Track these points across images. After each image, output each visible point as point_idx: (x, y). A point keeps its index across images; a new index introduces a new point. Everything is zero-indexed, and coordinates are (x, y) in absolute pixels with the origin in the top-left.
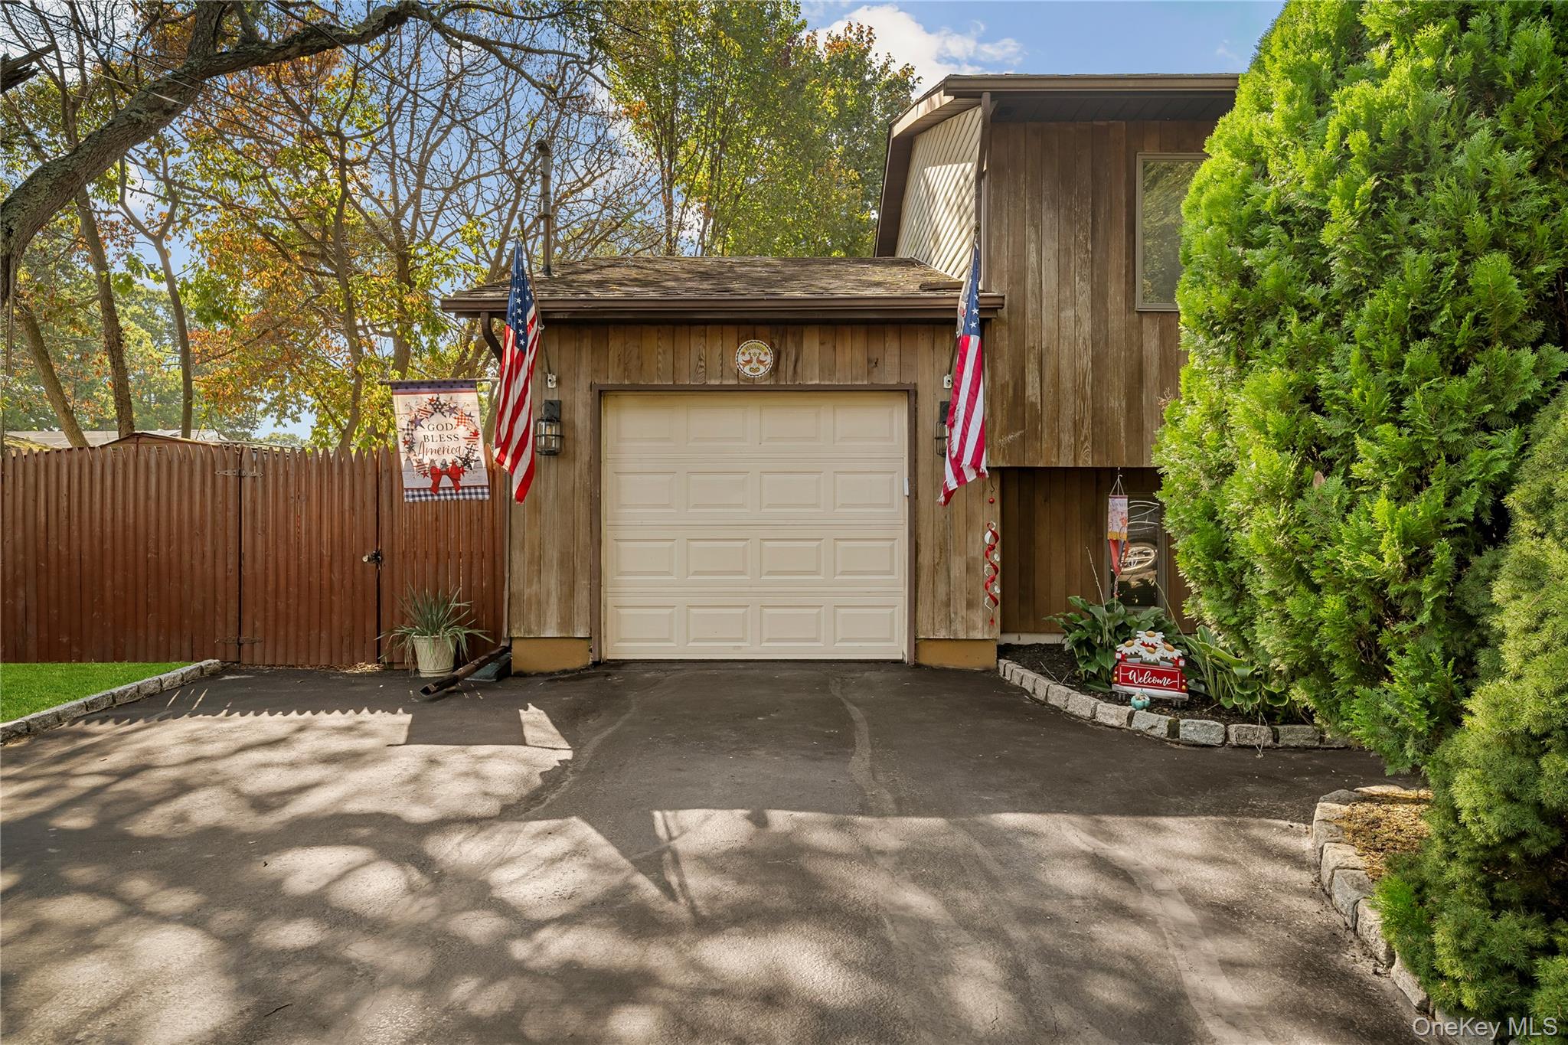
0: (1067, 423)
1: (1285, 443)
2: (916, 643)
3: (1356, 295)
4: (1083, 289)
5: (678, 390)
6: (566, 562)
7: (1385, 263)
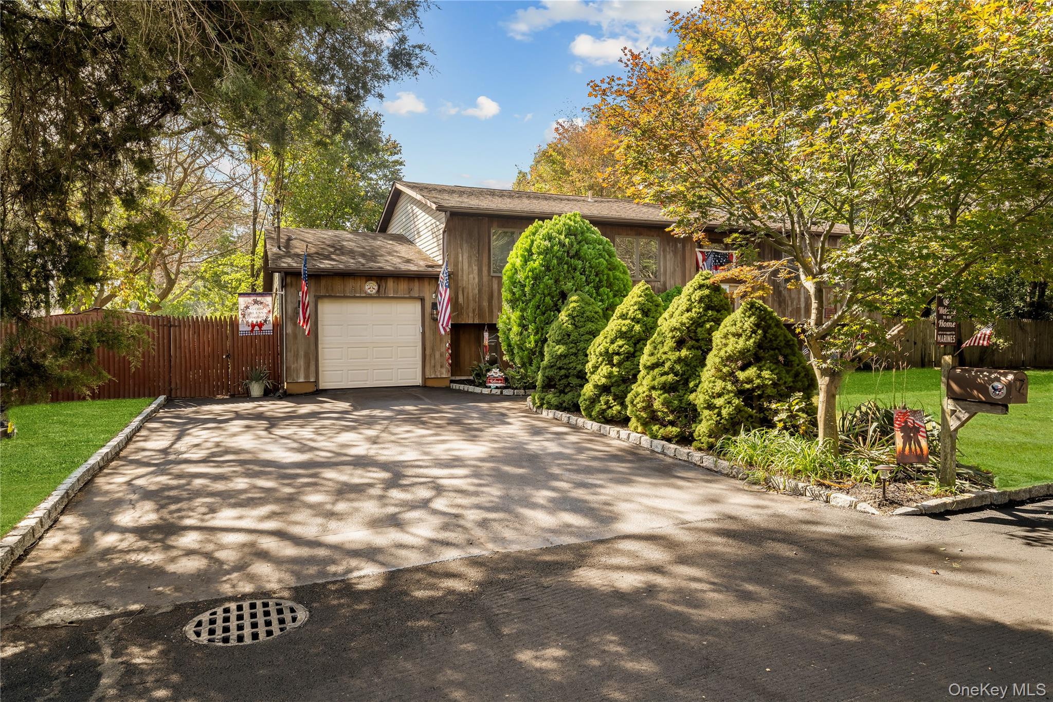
0: (471, 310)
1: (519, 325)
2: (425, 379)
3: (530, 300)
4: (475, 268)
5: (345, 297)
6: (307, 356)
7: (534, 296)
